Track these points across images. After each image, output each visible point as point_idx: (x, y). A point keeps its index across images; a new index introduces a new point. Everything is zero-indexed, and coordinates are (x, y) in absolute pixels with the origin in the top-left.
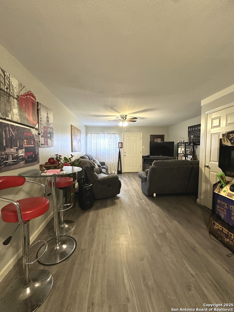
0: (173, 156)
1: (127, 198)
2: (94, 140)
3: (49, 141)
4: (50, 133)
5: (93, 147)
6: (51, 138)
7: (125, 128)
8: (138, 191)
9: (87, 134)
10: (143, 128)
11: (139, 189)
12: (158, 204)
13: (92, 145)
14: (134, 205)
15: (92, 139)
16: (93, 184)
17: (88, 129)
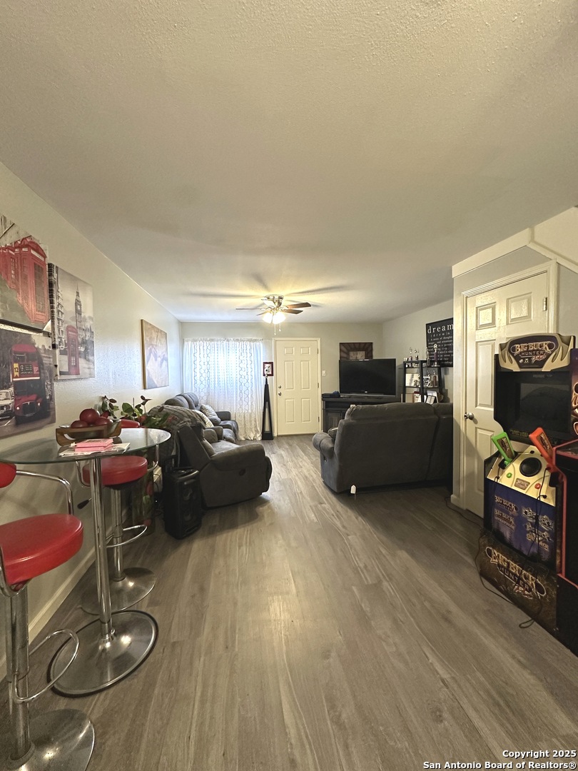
0: (395, 394)
1: (287, 501)
2: (202, 355)
3: (82, 362)
4: (84, 342)
5: (198, 375)
6: (87, 354)
7: (277, 327)
8: (314, 480)
9: (182, 341)
10: (322, 327)
11: (315, 476)
12: (362, 513)
13: (197, 370)
14: (303, 517)
15: (197, 355)
16: (200, 471)
17: (186, 329)
